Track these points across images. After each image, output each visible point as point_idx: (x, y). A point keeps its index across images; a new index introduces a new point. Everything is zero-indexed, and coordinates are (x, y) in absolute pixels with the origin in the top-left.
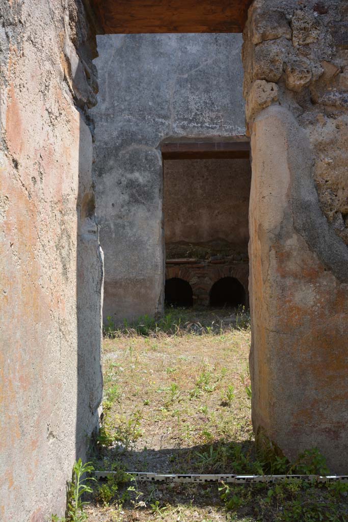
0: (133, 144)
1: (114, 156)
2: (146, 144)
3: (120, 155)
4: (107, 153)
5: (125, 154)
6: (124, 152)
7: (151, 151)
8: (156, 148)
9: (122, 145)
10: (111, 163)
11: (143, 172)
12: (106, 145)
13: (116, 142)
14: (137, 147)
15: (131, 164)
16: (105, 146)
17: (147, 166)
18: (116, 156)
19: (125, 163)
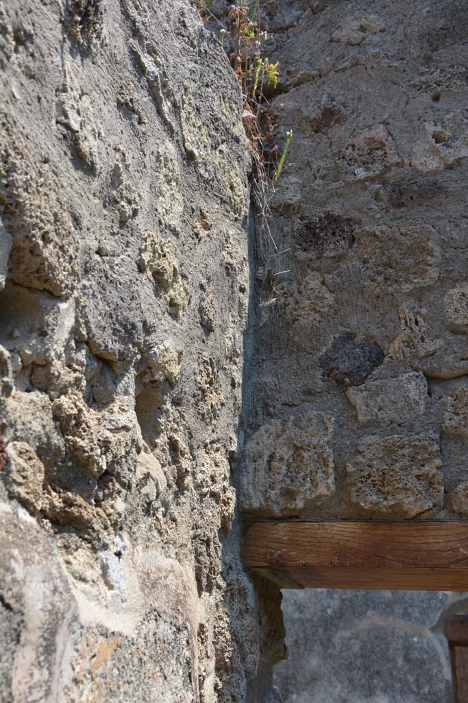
0: (369, 613)
1: (322, 644)
2: (403, 614)
3: (336, 640)
4: (302, 635)
5: (350, 639)
6: (347, 634)
7: (420, 636)
8: (433, 630)
9: (340, 615)
10: (314, 662)
11: (399, 697)
12: (301, 612)
13: (325, 604)
14: (381, 623)
15: (367, 669)
16: (297, 615)
17: (411, 679)
18: (327, 644)
19: (350, 667)
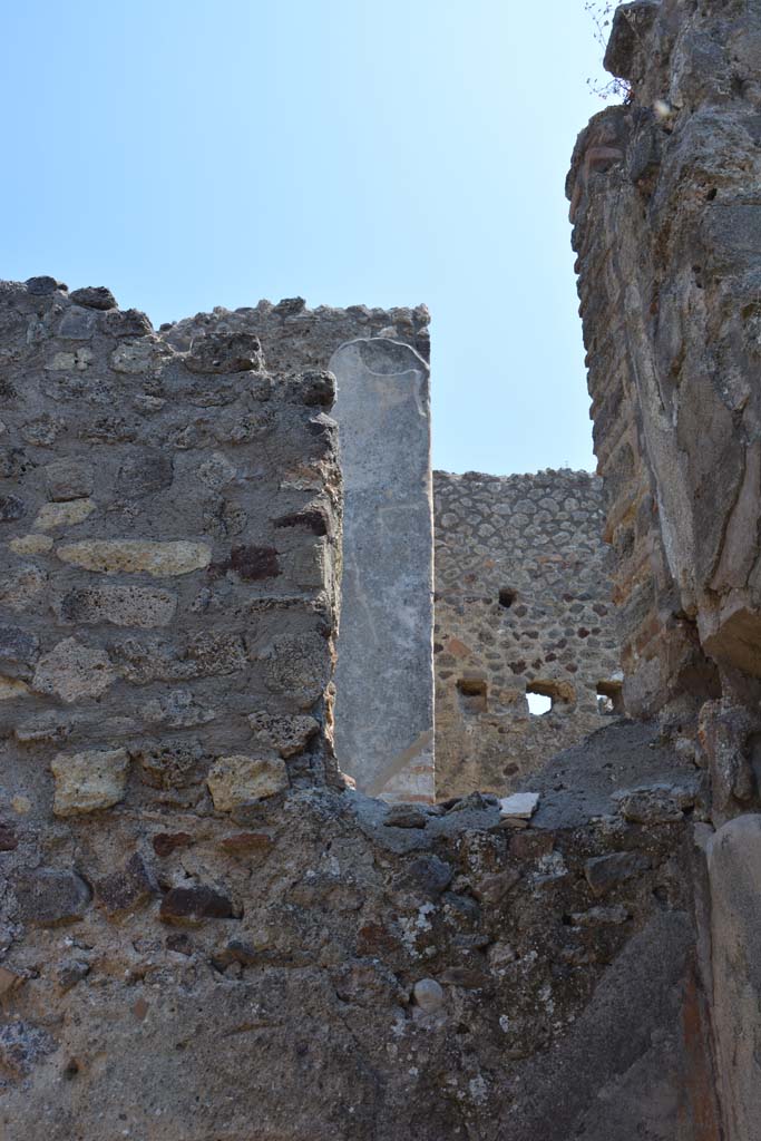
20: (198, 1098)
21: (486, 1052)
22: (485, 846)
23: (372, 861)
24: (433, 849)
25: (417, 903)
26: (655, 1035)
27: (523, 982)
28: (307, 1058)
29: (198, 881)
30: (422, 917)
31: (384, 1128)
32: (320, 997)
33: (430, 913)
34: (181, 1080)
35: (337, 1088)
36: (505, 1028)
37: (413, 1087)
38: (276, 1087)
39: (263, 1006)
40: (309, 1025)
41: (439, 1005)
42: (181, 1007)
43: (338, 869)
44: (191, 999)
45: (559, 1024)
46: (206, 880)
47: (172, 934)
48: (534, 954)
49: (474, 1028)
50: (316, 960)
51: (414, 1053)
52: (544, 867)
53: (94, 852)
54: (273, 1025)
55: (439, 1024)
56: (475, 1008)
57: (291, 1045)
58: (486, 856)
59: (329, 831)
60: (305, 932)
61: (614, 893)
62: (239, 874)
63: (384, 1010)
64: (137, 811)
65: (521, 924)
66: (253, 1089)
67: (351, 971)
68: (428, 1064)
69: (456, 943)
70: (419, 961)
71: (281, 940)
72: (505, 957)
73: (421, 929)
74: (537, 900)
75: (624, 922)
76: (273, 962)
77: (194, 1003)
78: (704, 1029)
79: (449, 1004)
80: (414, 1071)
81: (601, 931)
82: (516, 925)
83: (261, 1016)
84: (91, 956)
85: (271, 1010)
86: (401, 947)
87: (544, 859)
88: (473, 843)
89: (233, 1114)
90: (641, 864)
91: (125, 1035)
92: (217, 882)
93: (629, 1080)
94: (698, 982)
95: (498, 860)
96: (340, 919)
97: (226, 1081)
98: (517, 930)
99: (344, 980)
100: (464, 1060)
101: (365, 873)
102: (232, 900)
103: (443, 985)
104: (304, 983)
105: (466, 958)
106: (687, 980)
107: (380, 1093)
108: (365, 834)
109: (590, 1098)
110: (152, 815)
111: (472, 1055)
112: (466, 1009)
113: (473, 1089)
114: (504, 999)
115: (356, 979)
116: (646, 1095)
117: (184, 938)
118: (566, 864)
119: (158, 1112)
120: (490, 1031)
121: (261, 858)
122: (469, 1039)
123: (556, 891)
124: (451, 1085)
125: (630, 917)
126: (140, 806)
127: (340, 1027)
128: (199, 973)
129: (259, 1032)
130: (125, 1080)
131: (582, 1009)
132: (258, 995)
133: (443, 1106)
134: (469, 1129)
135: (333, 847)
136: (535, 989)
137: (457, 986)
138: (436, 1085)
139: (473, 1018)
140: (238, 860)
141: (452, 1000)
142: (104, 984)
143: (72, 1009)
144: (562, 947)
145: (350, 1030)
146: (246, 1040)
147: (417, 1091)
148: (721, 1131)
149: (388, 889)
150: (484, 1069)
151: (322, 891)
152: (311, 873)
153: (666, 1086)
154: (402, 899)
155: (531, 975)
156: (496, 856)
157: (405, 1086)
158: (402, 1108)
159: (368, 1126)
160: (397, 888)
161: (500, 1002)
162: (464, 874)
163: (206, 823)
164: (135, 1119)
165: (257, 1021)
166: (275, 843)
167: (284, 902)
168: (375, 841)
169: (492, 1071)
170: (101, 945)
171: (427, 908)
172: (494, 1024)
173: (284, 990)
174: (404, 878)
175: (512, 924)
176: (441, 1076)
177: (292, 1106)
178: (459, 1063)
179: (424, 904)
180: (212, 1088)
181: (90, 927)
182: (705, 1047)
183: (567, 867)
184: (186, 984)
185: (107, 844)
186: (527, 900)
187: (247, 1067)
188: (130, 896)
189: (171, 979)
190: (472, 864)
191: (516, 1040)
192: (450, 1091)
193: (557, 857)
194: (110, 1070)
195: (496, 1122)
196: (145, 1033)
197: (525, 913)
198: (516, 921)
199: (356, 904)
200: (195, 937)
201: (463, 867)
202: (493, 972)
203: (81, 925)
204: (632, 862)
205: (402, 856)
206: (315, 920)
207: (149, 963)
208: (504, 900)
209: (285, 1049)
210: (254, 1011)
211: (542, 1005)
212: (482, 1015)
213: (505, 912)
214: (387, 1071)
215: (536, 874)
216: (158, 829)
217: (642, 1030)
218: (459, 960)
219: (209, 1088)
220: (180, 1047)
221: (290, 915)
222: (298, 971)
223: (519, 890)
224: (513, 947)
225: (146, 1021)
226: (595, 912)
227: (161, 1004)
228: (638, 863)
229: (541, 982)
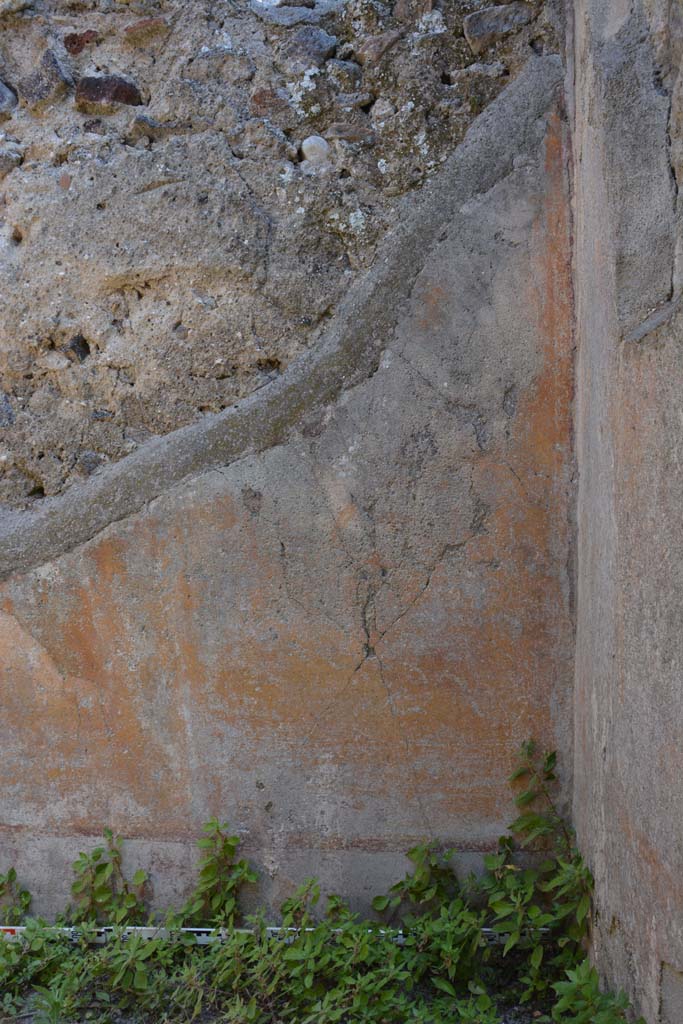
20: (117, 245)
21: (366, 190)
22: (366, 8)
23: (263, 38)
24: (321, 24)
25: (302, 68)
26: (518, 160)
27: (400, 130)
28: (208, 205)
29: (107, 72)
30: (307, 78)
31: (275, 257)
32: (216, 154)
33: (315, 75)
34: (103, 232)
35: (233, 226)
36: (383, 170)
37: (300, 223)
38: (181, 229)
39: (167, 165)
40: (208, 179)
41: (325, 157)
42: (98, 175)
43: (229, 43)
44: (107, 168)
45: (432, 163)
46: (114, 71)
47: (88, 119)
48: (411, 104)
49: (354, 171)
50: (212, 124)
51: (301, 196)
52: (424, 27)
53: (14, 59)
54: (178, 181)
55: (323, 170)
56: (356, 155)
57: (192, 195)
58: (369, 19)
59: (221, 11)
60: (201, 101)
61: (492, 50)
62: (143, 62)
63: (273, 162)
64: (48, 17)
65: (400, 79)
66: (162, 233)
67: (243, 130)
68: (313, 203)
69: (340, 101)
70: (306, 119)
71: (180, 110)
72: (384, 112)
73: (306, 89)
74: (416, 57)
75: (502, 75)
76: (175, 130)
77: (109, 171)
78: (565, 155)
79: (334, 155)
80: (301, 210)
81: (476, 84)
82: (395, 81)
83: (166, 173)
84: (21, 147)
85: (175, 168)
86: (288, 107)
87: (424, 18)
88: (355, 8)
89: (147, 253)
90: (521, 19)
91: (53, 202)
92: (124, 71)
93: (490, 199)
94: (563, 115)
95: (380, 24)
96: (233, 89)
97: (140, 229)
98: (396, 86)
99: (237, 139)
100: (345, 198)
101: (255, 46)
102: (139, 87)
103: (327, 140)
104: (203, 143)
105: (349, 115)
106: (553, 114)
107: (270, 230)
108: (257, 16)
109: (453, 213)
110: (60, 18)
111: (353, 194)
112: (348, 157)
113: (352, 221)
114: (382, 147)
115: (248, 139)
116: (505, 210)
117: (99, 122)
118: (446, 22)
119: (86, 257)
120: (369, 173)
121: (161, 44)
122: (350, 181)
123: (434, 49)
124: (333, 219)
125: (506, 73)
126: (49, 11)
127: (235, 178)
128: (114, 149)
129: (166, 187)
130: (57, 236)
131: (454, 150)
132: (163, 158)
133: (327, 238)
134: (351, 256)
135: (226, 24)
136: (411, 135)
137: (340, 139)
138: (320, 221)
139: (354, 162)
140: (141, 50)
141: (336, 152)
142: (34, 167)
143: (10, 190)
144: (439, 100)
145: (244, 180)
146: (155, 195)
147: (304, 226)
148: (571, 239)
149: (277, 58)
150: (363, 205)
151: (216, 63)
152: (205, 49)
153: (524, 203)
154: (289, 67)
155: (408, 123)
156: (378, 19)
157: (293, 223)
158: (290, 240)
159: (260, 254)
160: (285, 56)
161: (378, 149)
162: (349, 42)
163: (109, 18)
164: (68, 264)
165: (163, 178)
166: (172, 27)
167: (182, 77)
168: (265, 19)
169: (370, 207)
170: (29, 137)
171: (314, 70)
172: (373, 167)
173: (185, 151)
174: (291, 45)
175: (391, 79)
176: (324, 212)
177: (196, 243)
178: (341, 201)
179: (309, 68)
180: (129, 236)
181: (17, 122)
182: (564, 171)
183: (446, 24)
184: (103, 158)
185: (24, 49)
186: (406, 57)
187: (157, 215)
188: (47, 88)
189: (90, 155)
190: (356, 31)
191: (392, 179)
192: (333, 226)
193: (437, 15)
194: (44, 230)
195: (373, 247)
196: (70, 198)
197: (405, 68)
198: (396, 78)
199: (247, 74)
200: (108, 121)
201: (346, 34)
202: (374, 126)
203: (10, 122)
204: (511, 17)
205: (288, 28)
206: (211, 91)
207: (69, 142)
208: (384, 58)
209: (187, 199)
210: (160, 170)
211: (417, 149)
212: (362, 160)
213: (385, 69)
214: (278, 213)
215: (416, 34)
216: (69, 30)
217: (506, 157)
218: (343, 117)
219: (126, 235)
220: (100, 206)
221: (187, 87)
222: (198, 136)
223: (399, 49)
224: (393, 102)
225: (70, 189)
226: (473, 68)
227: (81, 175)
228: (517, 18)
229: (417, 129)
